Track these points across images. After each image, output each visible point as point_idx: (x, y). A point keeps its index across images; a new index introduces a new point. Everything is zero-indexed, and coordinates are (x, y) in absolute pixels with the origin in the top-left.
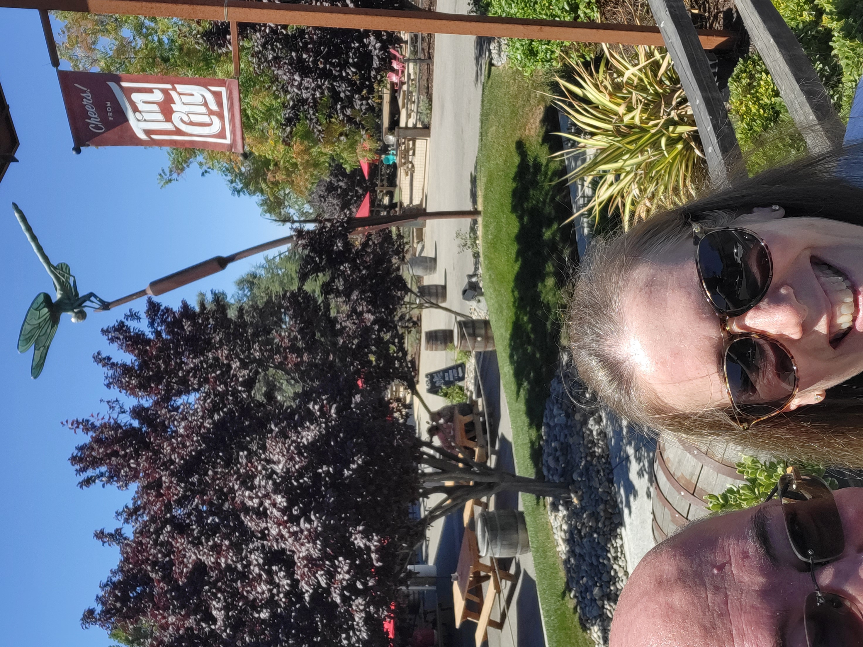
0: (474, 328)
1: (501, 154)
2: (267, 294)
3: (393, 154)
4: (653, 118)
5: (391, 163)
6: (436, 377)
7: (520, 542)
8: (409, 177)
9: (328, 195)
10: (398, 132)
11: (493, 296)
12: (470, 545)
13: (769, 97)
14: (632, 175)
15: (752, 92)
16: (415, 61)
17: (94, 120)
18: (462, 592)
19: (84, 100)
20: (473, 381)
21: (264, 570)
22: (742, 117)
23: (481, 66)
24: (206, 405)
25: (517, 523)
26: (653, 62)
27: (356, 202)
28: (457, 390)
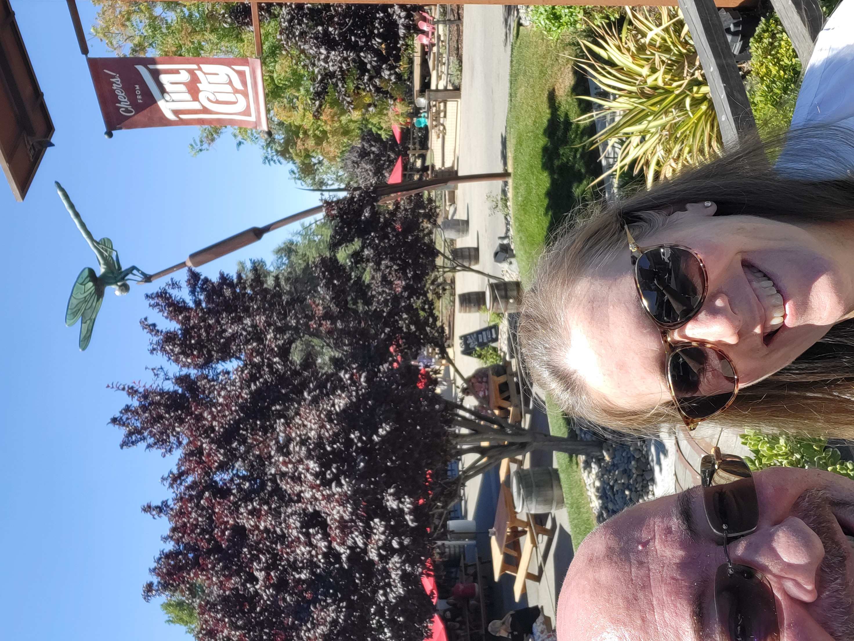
0: (506, 291)
1: (530, 115)
2: (304, 261)
3: (424, 117)
4: (676, 78)
5: (422, 126)
6: (469, 339)
7: (555, 498)
8: (440, 140)
9: (361, 160)
10: (429, 95)
11: (524, 259)
12: (506, 502)
13: (789, 58)
14: (658, 135)
15: (773, 52)
16: (444, 22)
17: (124, 103)
18: (500, 546)
19: (114, 85)
20: (506, 342)
21: (302, 533)
22: (762, 78)
23: (510, 26)
24: (244, 375)
25: (551, 480)
26: (677, 21)
27: (389, 166)
28: (491, 351)
